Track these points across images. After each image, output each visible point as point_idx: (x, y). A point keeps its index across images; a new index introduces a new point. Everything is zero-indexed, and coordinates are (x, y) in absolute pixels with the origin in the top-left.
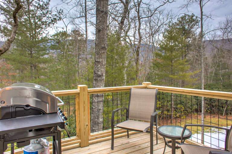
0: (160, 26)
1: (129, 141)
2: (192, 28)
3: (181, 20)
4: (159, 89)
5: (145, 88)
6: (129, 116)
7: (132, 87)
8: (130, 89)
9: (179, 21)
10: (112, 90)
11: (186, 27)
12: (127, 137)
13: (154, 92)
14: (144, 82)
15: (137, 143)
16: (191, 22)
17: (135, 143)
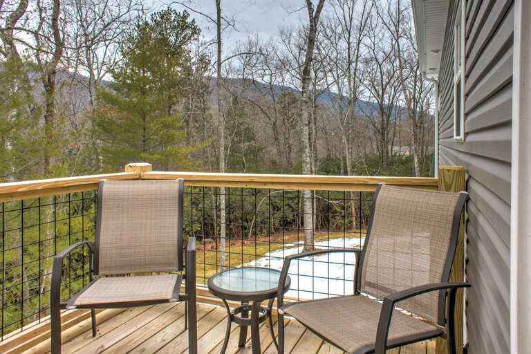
0: (109, 24)
1: (102, 343)
2: (183, 42)
3: (159, 19)
4: (185, 181)
5: (138, 179)
6: (101, 265)
7: (104, 178)
8: (98, 184)
9: (155, 21)
10: (39, 188)
11: (172, 39)
12: (91, 335)
13: (175, 187)
14: (132, 164)
15: (129, 342)
16: (183, 30)
17: (125, 345)
